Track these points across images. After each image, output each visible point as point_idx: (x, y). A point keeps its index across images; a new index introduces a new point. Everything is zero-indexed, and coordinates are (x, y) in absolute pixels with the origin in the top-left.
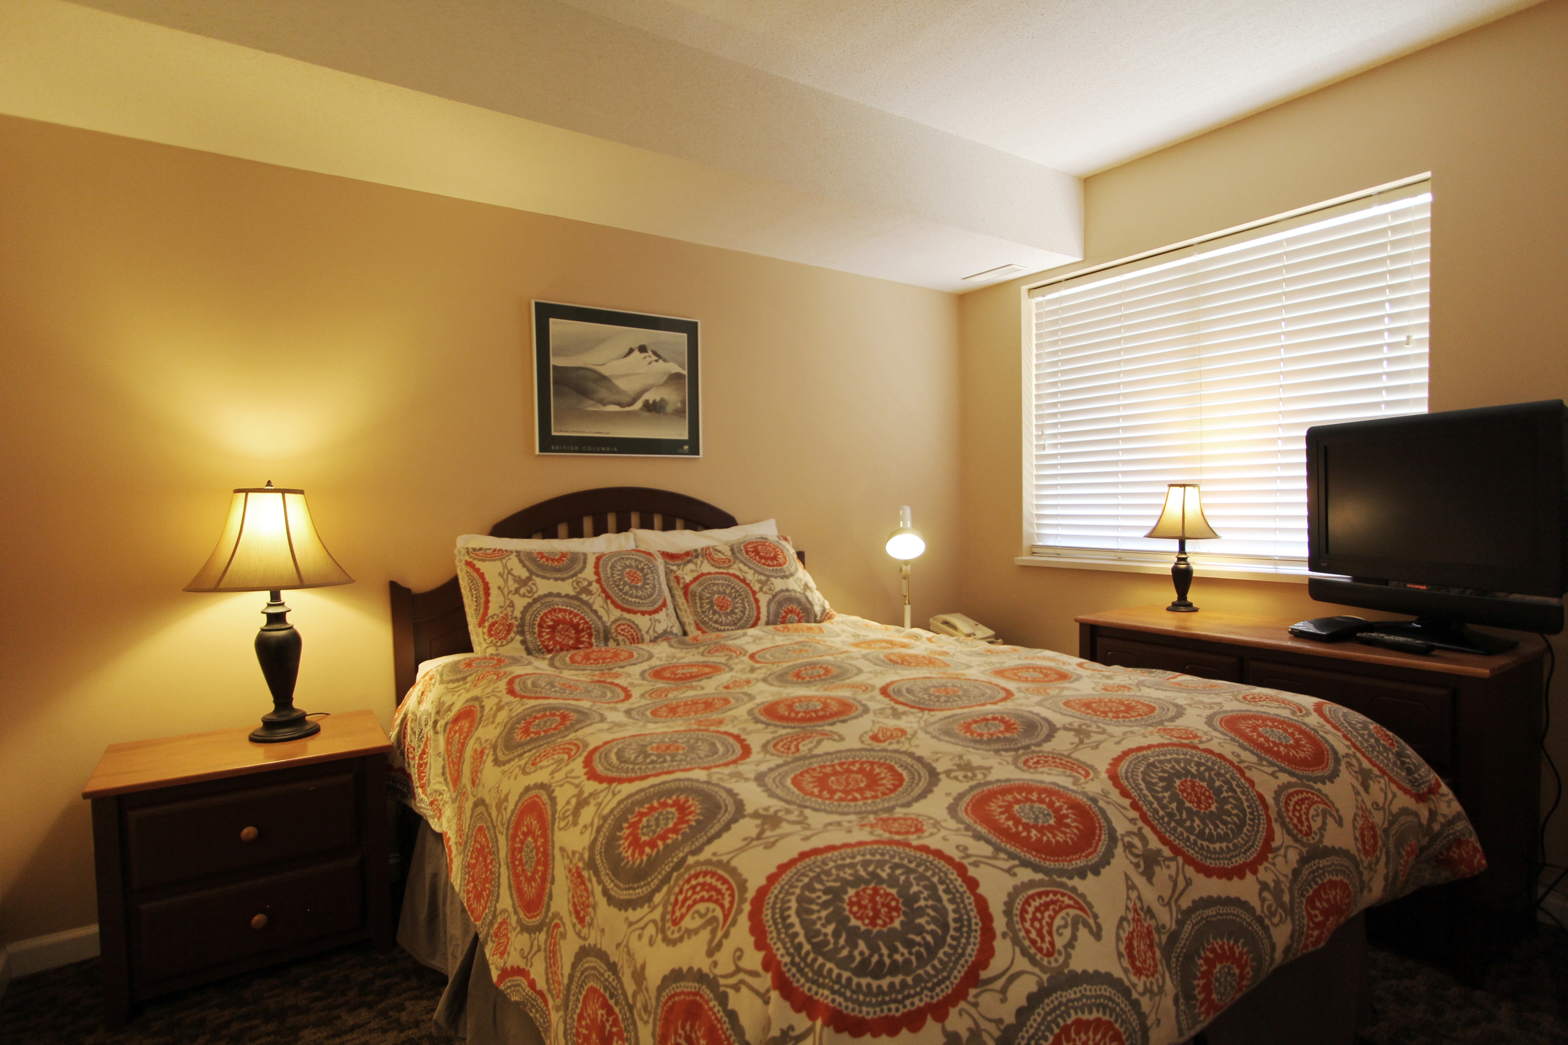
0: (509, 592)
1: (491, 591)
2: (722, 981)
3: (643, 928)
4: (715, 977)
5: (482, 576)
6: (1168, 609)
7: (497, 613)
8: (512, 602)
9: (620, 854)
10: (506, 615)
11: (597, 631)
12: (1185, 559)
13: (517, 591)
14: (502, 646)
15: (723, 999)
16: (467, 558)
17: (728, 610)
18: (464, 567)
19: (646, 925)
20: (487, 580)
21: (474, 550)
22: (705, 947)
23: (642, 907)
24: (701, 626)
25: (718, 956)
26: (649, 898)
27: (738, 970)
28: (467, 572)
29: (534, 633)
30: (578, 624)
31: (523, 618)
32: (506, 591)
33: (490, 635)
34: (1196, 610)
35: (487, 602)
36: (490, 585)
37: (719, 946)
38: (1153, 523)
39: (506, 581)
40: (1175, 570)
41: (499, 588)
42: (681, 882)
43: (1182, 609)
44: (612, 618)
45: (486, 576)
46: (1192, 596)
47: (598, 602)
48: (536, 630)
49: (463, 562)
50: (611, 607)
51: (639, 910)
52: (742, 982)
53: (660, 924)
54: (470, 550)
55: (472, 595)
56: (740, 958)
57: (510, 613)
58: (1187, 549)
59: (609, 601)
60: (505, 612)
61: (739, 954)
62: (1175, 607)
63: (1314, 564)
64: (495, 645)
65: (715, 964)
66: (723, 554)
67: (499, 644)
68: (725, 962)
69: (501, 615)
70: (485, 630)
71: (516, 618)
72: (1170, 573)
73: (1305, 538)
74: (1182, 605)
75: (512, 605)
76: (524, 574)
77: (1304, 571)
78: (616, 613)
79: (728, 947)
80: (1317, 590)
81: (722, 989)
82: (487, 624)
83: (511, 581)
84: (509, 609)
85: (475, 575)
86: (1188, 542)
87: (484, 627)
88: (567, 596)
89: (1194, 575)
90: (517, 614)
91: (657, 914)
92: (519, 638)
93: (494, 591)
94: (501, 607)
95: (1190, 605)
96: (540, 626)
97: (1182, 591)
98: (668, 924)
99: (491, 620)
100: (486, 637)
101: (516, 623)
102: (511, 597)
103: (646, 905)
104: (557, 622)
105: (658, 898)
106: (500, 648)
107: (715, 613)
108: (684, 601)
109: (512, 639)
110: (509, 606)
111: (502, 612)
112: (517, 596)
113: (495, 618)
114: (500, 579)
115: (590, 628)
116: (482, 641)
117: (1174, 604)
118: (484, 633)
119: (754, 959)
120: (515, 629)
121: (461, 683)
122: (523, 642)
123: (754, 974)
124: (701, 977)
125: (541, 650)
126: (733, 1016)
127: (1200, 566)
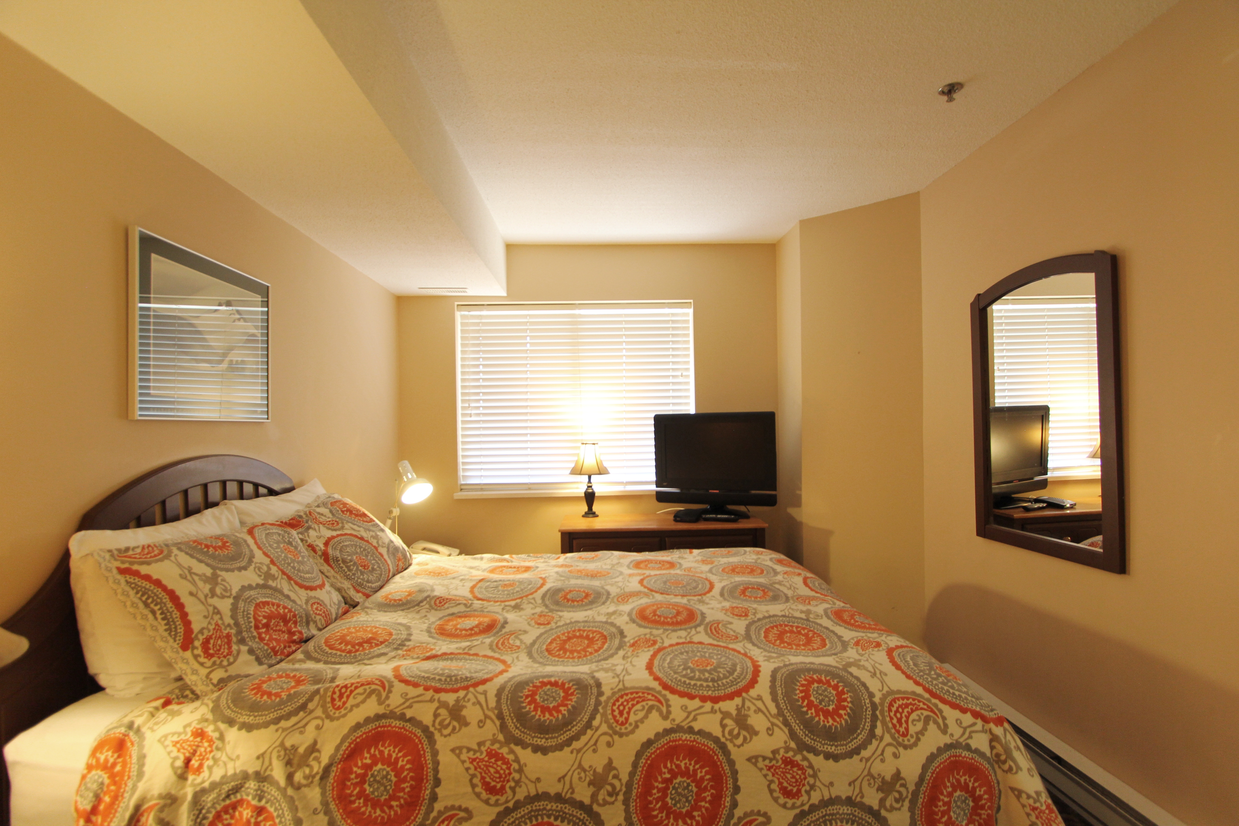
0: (206, 596)
1: (183, 600)
2: (961, 740)
3: (882, 754)
4: (957, 741)
5: (158, 583)
6: (583, 516)
7: (205, 625)
8: (215, 608)
9: (825, 726)
10: (217, 624)
11: (301, 617)
12: (591, 487)
13: (213, 594)
14: (230, 664)
15: (968, 747)
16: (118, 564)
17: (370, 568)
18: (119, 577)
19: (883, 751)
20: (170, 587)
21: (119, 550)
22: (939, 732)
23: (871, 743)
24: (358, 588)
25: (950, 731)
26: (872, 735)
27: (965, 729)
28: (127, 582)
29: (254, 637)
30: (285, 615)
31: (237, 624)
32: (202, 597)
33: (209, 656)
34: (597, 516)
35: (184, 616)
36: (178, 593)
37: (946, 726)
38: (572, 465)
39: (194, 583)
40: (586, 493)
41: (191, 594)
42: (887, 714)
43: (591, 515)
44: (304, 599)
45: (165, 582)
46: (595, 508)
47: (285, 586)
48: (255, 634)
49: (115, 571)
50: (297, 588)
51: (869, 747)
52: (971, 732)
53: (895, 743)
54: (116, 553)
55: (153, 612)
56: (961, 723)
57: (220, 622)
58: (592, 481)
59: (292, 582)
60: (213, 622)
61: (959, 722)
62: (586, 515)
63: (658, 484)
64: (221, 666)
65: (952, 735)
66: (325, 516)
67: (225, 663)
68: (956, 731)
69: (211, 627)
70: (199, 651)
71: (229, 625)
72: (583, 495)
73: (654, 470)
74: (590, 513)
75: (217, 612)
76: (208, 571)
77: (653, 487)
78: (303, 593)
79: (951, 722)
80: (661, 497)
81: (964, 744)
82: (197, 643)
83: (200, 584)
84: (217, 617)
85: (146, 584)
86: (593, 477)
87: (194, 648)
88: (258, 586)
89: (596, 495)
90: (228, 620)
91: (887, 739)
92: (244, 648)
93: (185, 599)
94: (205, 617)
95: (594, 513)
96: (257, 627)
97: (590, 506)
98: (900, 739)
99: (201, 637)
100: (202, 660)
101: (233, 631)
102: (210, 601)
103: (874, 740)
104: (269, 617)
105: (879, 731)
106: (229, 668)
107: (362, 573)
108: (329, 568)
109: (239, 652)
110: (214, 613)
111: (209, 623)
112: (215, 598)
113: (206, 632)
114: (185, 582)
115: (295, 616)
116: (196, 666)
117: (586, 513)
118: (196, 657)
119: (968, 719)
120: (234, 639)
121: (302, 714)
122: (251, 651)
123: (974, 724)
124: (949, 747)
125: (268, 655)
126: (977, 751)
127: (599, 489)
